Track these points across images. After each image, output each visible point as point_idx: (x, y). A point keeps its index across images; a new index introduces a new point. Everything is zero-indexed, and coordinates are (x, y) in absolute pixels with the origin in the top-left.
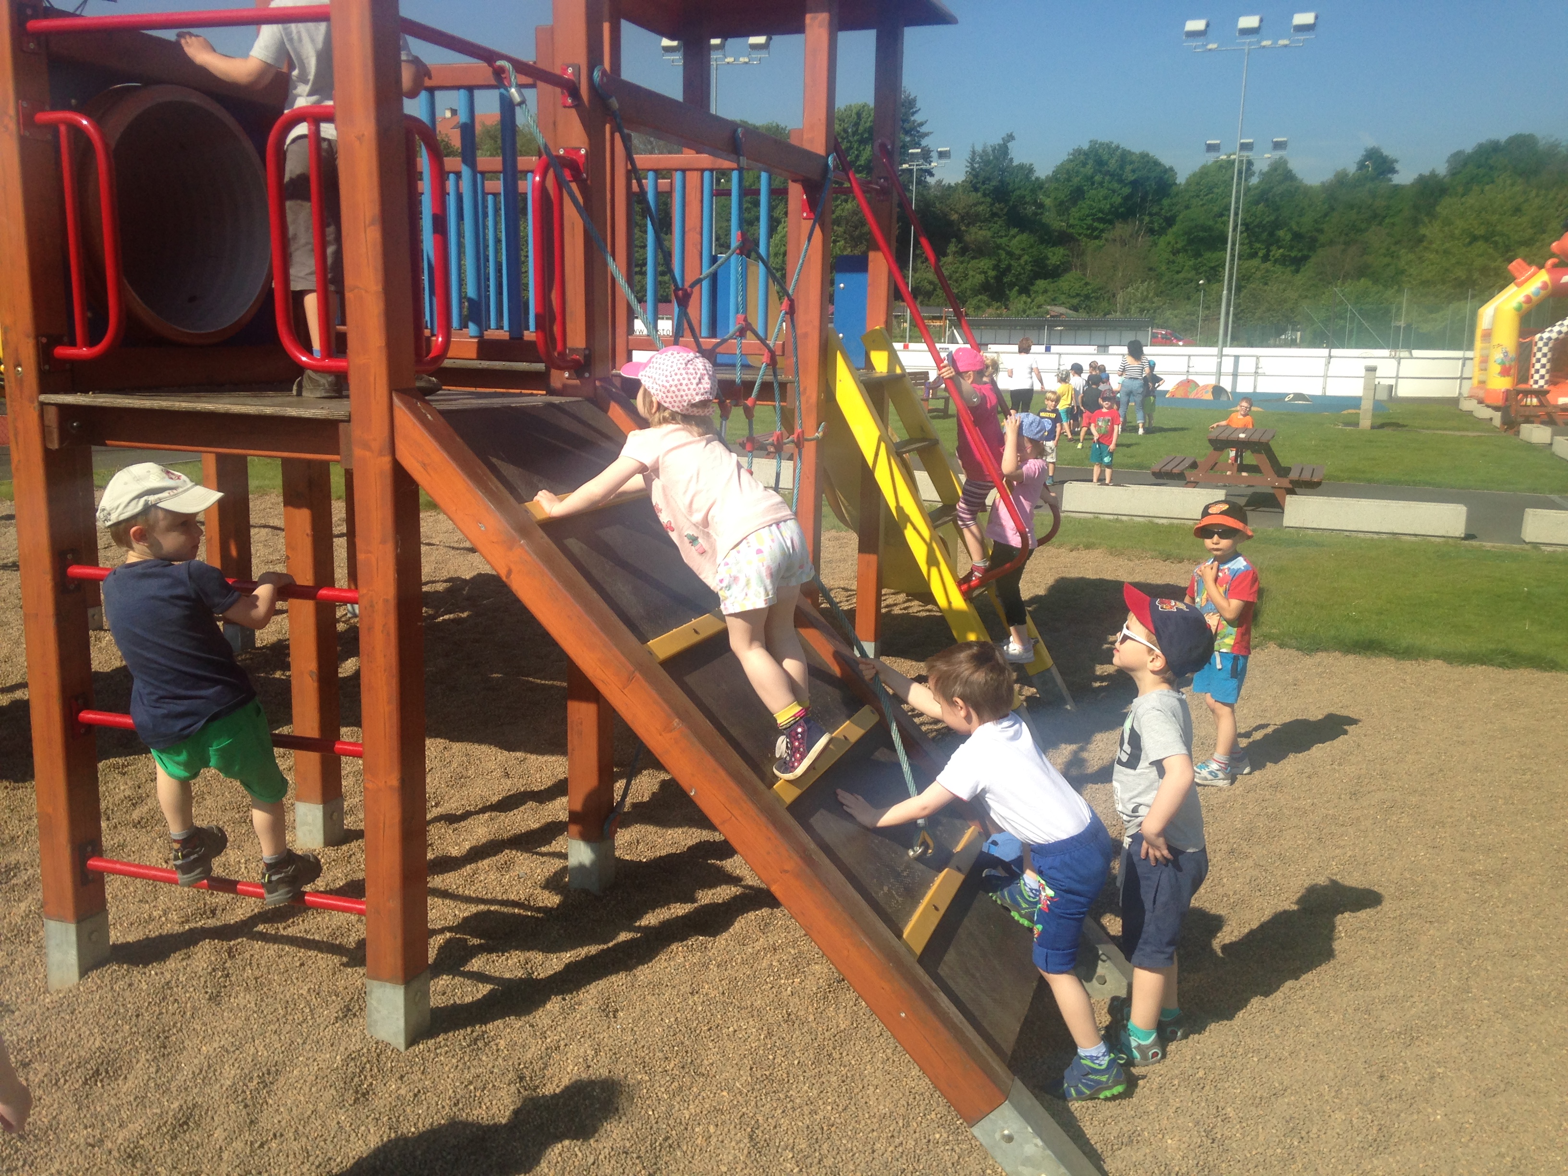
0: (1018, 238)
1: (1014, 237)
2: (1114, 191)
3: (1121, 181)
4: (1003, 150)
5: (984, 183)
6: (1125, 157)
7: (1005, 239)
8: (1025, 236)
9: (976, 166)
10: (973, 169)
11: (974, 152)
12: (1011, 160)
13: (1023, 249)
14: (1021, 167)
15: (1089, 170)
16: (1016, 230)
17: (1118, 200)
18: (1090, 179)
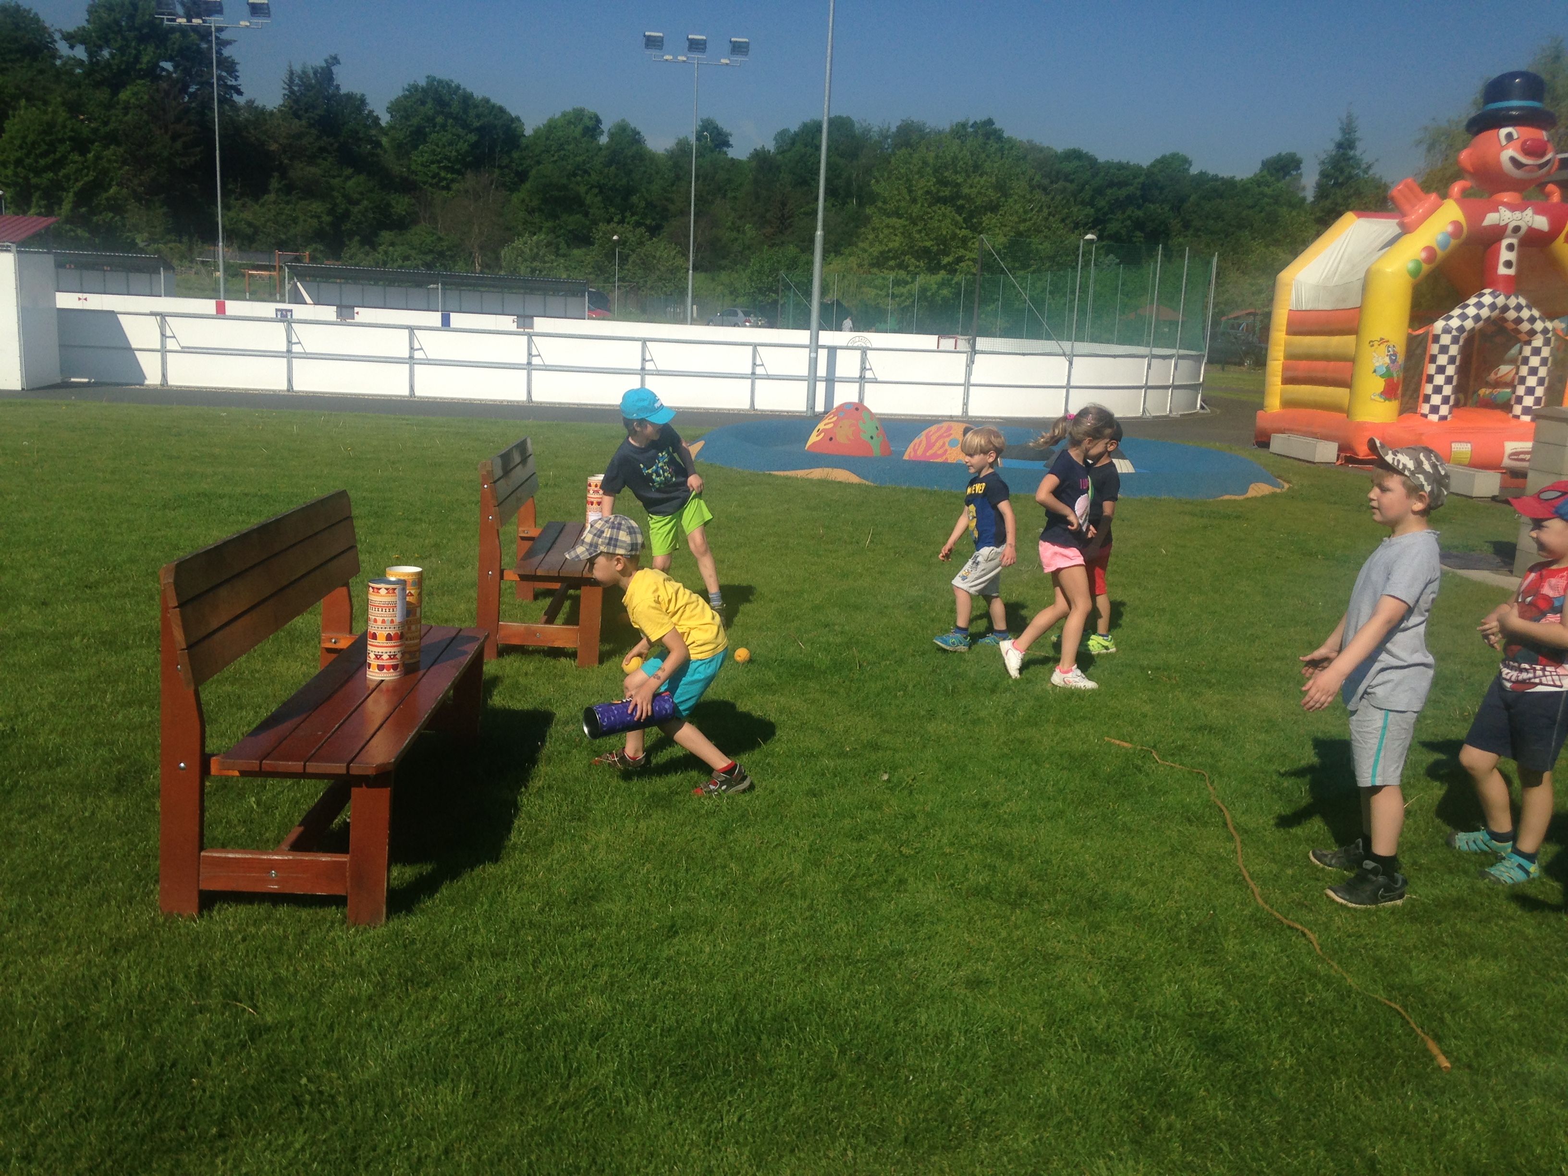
0: (353, 180)
1: (349, 178)
2: (459, 136)
3: (465, 126)
4: (326, 75)
5: (306, 111)
6: (467, 99)
7: (337, 180)
8: (362, 178)
9: (296, 88)
10: (292, 92)
11: (292, 73)
12: (338, 87)
13: (362, 194)
14: (349, 97)
15: (429, 108)
16: (350, 171)
17: (463, 146)
18: (431, 120)
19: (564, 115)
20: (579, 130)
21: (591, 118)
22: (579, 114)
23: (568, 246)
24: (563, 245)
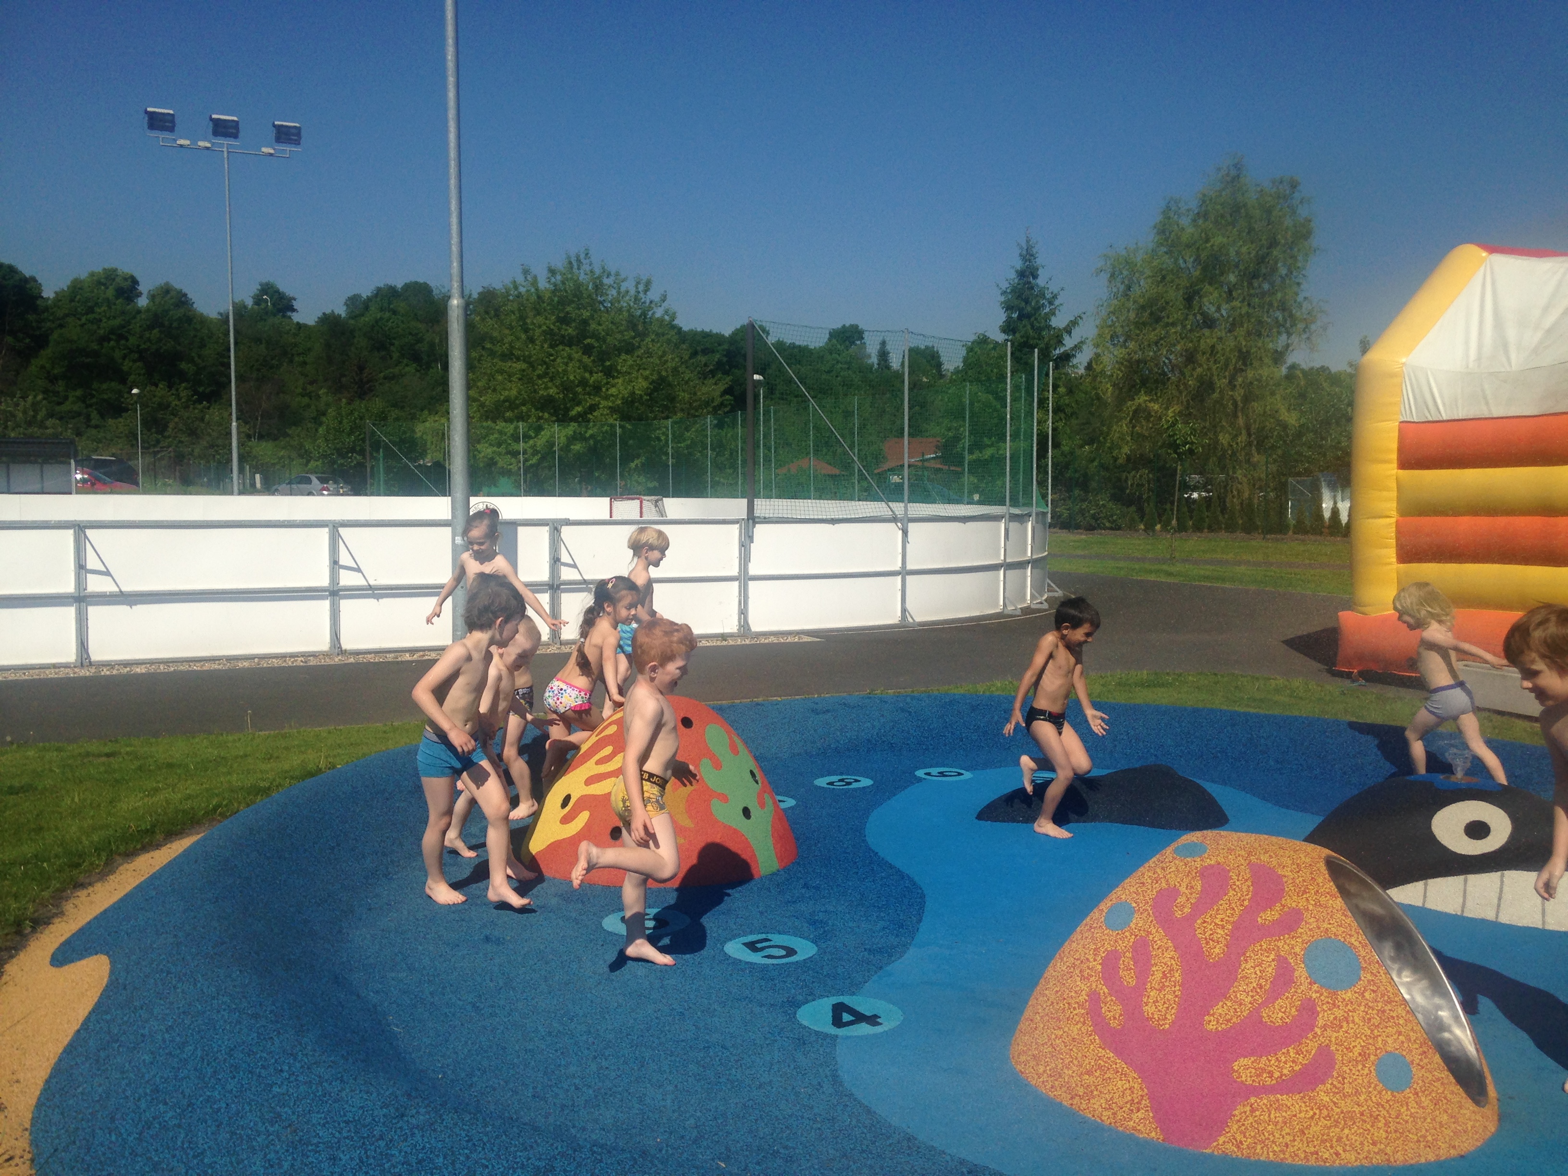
19: (92, 275)
20: (110, 293)
21: (126, 279)
22: (110, 275)
23: (102, 416)
24: (94, 415)
